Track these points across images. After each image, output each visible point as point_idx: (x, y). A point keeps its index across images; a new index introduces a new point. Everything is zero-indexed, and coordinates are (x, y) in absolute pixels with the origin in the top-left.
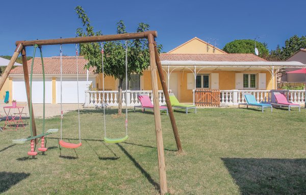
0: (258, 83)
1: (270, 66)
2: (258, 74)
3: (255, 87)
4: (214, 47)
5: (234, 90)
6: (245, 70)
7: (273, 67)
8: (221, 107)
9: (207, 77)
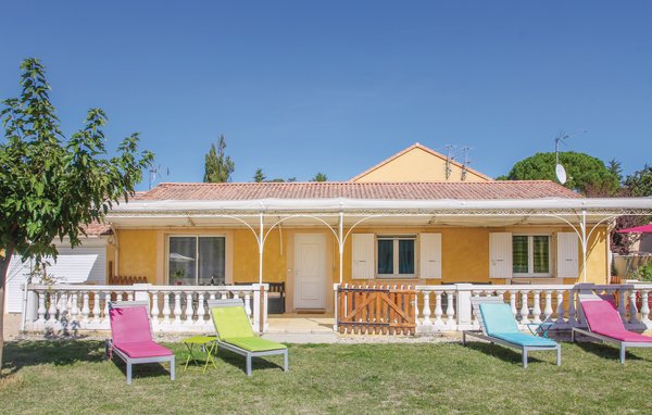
0: (555, 260)
1: (574, 210)
2: (554, 236)
3: (547, 271)
4: (463, 168)
5: (460, 286)
6: (517, 225)
7: (584, 213)
8: (420, 336)
9: (411, 243)
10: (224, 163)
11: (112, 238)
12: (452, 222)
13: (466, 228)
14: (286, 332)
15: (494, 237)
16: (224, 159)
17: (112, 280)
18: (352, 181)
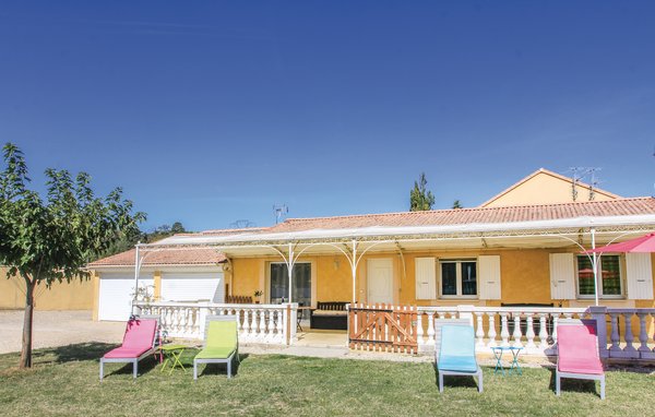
0: (625, 282)
4: (590, 189)
8: (422, 355)
9: (473, 266)
10: (426, 197)
11: (227, 265)
12: (508, 244)
13: (523, 250)
14: (307, 346)
15: (554, 257)
16: (426, 194)
17: (228, 299)
18: (480, 207)
